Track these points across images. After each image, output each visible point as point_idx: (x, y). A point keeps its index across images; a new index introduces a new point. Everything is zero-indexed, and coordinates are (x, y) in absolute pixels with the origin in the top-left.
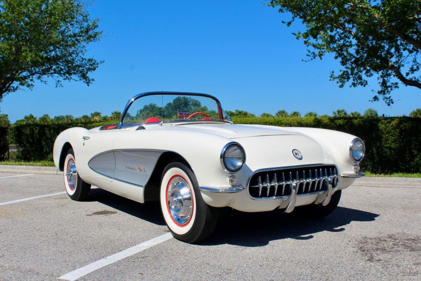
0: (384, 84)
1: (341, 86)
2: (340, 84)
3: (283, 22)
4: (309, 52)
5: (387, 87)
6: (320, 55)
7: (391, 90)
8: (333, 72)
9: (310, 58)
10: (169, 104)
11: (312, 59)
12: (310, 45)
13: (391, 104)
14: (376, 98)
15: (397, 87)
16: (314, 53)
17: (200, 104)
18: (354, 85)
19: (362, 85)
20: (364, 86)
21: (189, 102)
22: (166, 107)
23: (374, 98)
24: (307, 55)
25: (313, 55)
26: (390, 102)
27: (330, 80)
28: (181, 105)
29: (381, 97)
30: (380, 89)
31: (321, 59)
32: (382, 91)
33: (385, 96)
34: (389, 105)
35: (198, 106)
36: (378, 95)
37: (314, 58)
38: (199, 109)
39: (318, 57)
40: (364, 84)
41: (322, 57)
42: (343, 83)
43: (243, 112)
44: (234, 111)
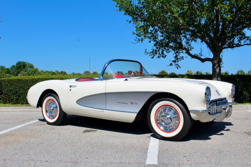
0: (176, 57)
1: (153, 58)
2: (151, 57)
3: (127, 21)
4: (137, 38)
5: (177, 59)
6: (142, 40)
7: (180, 60)
8: (146, 50)
9: (136, 42)
10: (14, 66)
11: (137, 42)
12: (134, 34)
13: (179, 68)
14: (171, 64)
15: (183, 59)
16: (139, 39)
17: (33, 66)
18: (159, 57)
19: (163, 57)
20: (164, 58)
21: (26, 65)
22: (11, 68)
23: (170, 64)
24: (135, 40)
25: (138, 40)
26: (178, 67)
27: (145, 54)
28: (21, 67)
29: (173, 64)
30: (174, 59)
31: (142, 42)
32: (174, 61)
33: (176, 63)
34: (178, 68)
35: (32, 68)
36: (172, 63)
37: (139, 42)
38: (33, 69)
39: (140, 41)
40: (164, 57)
41: (143, 41)
42: (154, 56)
43: (63, 72)
44: (54, 71)
